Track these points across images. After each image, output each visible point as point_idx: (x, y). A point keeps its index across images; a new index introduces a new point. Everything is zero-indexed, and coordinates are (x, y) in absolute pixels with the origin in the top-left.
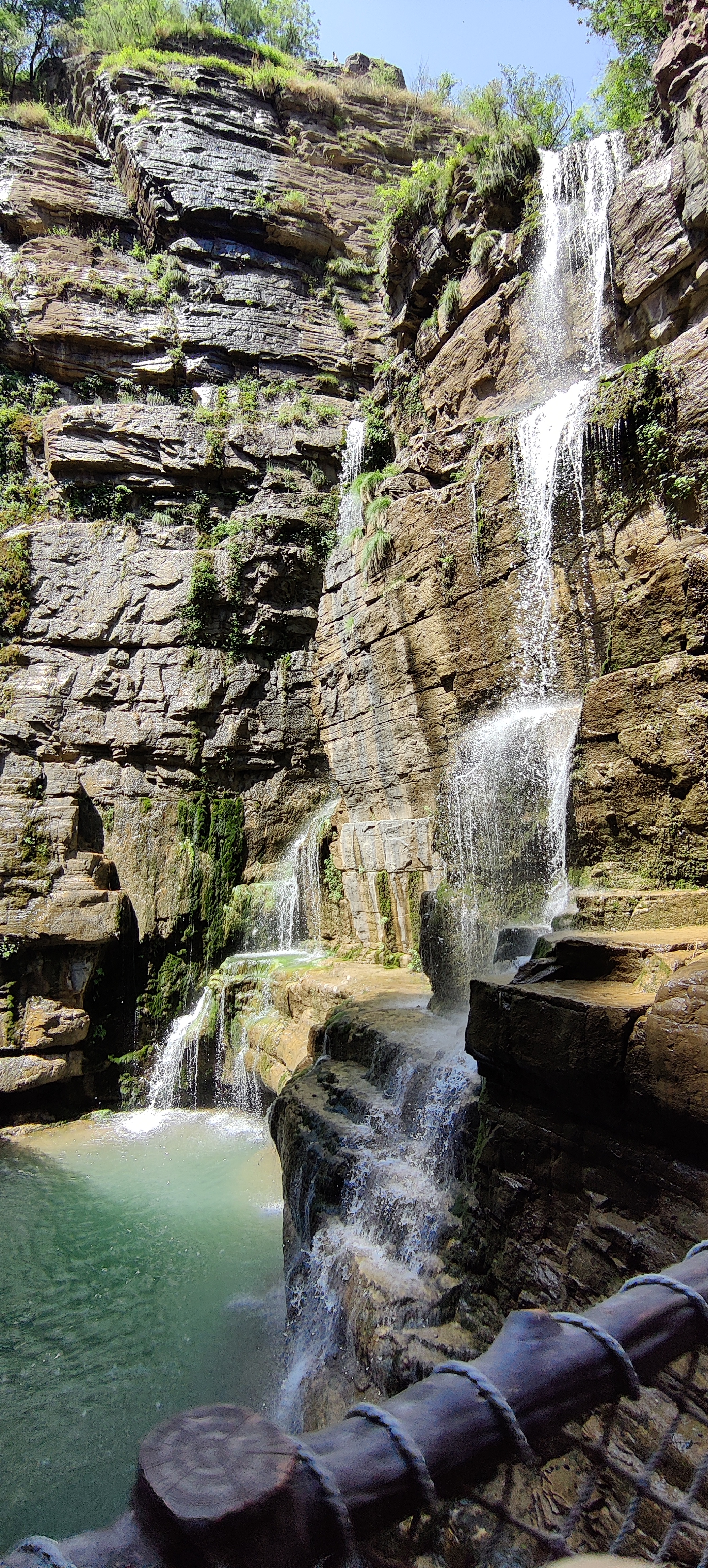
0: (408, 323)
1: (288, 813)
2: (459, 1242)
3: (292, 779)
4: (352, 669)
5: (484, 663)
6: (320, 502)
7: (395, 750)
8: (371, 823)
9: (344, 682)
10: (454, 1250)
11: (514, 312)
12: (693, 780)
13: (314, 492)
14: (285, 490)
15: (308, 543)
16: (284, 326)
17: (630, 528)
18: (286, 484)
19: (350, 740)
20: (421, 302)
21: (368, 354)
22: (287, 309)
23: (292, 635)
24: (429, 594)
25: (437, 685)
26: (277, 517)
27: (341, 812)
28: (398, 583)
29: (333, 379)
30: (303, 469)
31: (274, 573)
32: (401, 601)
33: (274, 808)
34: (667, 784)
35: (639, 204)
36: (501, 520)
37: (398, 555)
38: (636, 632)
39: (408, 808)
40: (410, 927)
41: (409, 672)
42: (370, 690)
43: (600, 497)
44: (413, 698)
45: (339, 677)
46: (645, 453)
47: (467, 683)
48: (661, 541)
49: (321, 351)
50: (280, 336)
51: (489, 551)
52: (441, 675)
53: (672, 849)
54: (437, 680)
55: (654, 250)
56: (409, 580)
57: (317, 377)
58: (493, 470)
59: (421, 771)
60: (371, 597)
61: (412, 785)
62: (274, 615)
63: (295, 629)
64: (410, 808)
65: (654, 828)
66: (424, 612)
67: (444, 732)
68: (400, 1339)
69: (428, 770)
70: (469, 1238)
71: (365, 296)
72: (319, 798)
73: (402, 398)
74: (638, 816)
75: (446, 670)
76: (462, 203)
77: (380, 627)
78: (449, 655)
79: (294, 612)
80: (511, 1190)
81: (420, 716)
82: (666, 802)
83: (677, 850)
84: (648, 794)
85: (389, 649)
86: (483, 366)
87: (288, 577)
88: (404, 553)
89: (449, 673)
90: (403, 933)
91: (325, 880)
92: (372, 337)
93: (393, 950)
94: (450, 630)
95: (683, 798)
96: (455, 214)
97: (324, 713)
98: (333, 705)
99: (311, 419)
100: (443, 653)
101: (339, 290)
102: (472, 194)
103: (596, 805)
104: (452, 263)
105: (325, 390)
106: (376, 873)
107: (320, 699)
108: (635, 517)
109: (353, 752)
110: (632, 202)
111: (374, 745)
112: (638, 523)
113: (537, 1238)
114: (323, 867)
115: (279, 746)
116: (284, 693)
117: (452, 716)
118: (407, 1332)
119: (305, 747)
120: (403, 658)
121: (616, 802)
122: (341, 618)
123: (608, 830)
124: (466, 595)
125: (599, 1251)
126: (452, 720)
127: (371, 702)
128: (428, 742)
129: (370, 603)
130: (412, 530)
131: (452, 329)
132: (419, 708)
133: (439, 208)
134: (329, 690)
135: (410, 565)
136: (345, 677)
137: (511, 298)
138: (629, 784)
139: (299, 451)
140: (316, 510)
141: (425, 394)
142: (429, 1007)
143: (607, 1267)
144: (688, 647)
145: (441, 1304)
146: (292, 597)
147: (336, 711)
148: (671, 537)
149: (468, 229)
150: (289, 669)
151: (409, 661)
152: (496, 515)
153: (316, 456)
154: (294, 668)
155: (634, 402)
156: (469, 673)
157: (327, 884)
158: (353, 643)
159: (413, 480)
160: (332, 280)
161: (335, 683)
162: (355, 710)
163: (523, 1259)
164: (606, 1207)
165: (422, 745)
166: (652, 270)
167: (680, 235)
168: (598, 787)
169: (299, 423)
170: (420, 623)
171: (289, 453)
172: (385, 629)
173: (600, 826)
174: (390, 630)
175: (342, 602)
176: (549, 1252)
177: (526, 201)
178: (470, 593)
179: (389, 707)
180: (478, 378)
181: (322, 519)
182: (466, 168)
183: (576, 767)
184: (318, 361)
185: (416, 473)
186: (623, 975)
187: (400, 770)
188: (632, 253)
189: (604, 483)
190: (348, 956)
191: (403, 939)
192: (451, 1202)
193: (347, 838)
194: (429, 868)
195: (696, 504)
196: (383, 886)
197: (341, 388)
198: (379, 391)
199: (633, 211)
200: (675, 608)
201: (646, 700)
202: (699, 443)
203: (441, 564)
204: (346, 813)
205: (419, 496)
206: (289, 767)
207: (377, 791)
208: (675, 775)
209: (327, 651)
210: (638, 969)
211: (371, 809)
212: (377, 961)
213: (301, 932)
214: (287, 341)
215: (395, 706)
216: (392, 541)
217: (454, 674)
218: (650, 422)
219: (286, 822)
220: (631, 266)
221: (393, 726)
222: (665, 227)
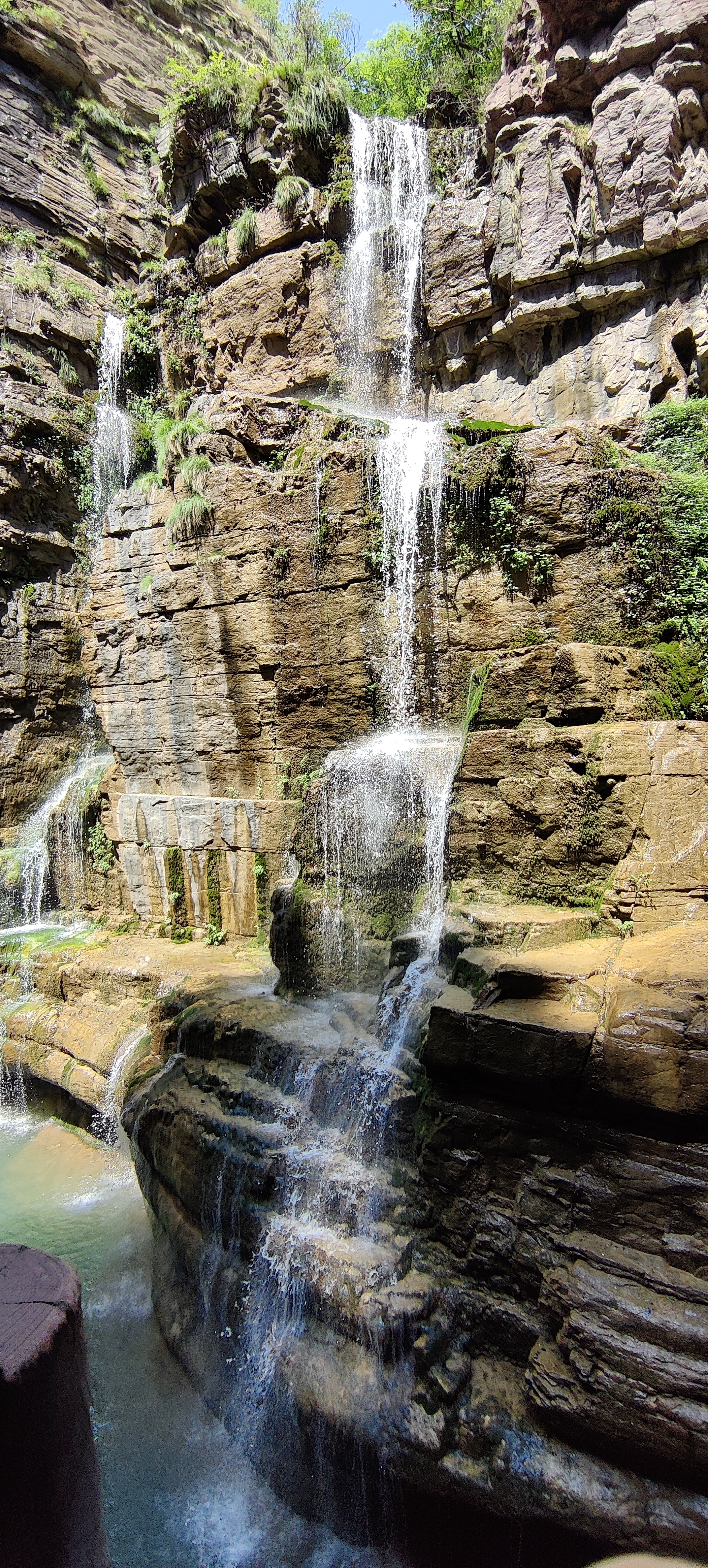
0: (189, 229)
1: (31, 770)
2: (404, 1208)
3: (36, 732)
4: (146, 632)
5: (313, 663)
6: (72, 407)
7: (195, 726)
8: (163, 797)
9: (131, 643)
10: (401, 1215)
11: (316, 279)
12: (556, 827)
13: (64, 393)
14: (26, 378)
15: (58, 454)
16: (21, 158)
17: (471, 579)
18: (28, 371)
19: (135, 706)
20: (206, 211)
21: (125, 235)
22: (24, 138)
23: (34, 562)
24: (255, 578)
25: (255, 671)
26: (19, 413)
27: (115, 780)
28: (218, 557)
29: (83, 252)
30: (49, 357)
31: (14, 483)
32: (219, 577)
33: (14, 765)
34: (533, 827)
35: (453, 235)
36: (346, 532)
37: (218, 527)
38: (506, 694)
39: (206, 785)
40: (206, 903)
41: (221, 652)
42: (167, 658)
43: (449, 545)
44: (224, 678)
45: (124, 636)
46: (495, 522)
47: (291, 677)
48: (497, 599)
49: (68, 208)
50: (14, 169)
51: (330, 557)
52: (262, 663)
53: (530, 875)
54: (255, 666)
55: (460, 288)
56: (231, 558)
57: (62, 240)
58: (341, 479)
59: (227, 752)
60: (179, 561)
61: (214, 763)
62: (14, 535)
63: (39, 556)
64: (208, 785)
65: (517, 858)
66: (246, 595)
67: (259, 719)
68: (382, 1299)
69: (236, 752)
70: (414, 1202)
71: (122, 159)
72: (67, 755)
73: (177, 312)
74: (505, 847)
75: (268, 660)
76: (269, 129)
77: (189, 597)
78: (274, 646)
79: (38, 535)
80: (463, 1163)
81: (229, 697)
82: (531, 840)
83: (534, 876)
84: (515, 832)
85: (198, 623)
86: (277, 320)
87: (32, 491)
88: (227, 528)
89: (271, 663)
90: (197, 909)
91: (89, 849)
92: (130, 214)
93: (184, 924)
94: (277, 622)
95: (545, 838)
96: (259, 137)
97: (99, 670)
98: (114, 665)
99: (56, 293)
100: (266, 642)
101: (90, 139)
102: (280, 125)
103: (470, 834)
104: (249, 188)
105: (71, 259)
106: (165, 848)
107: (96, 655)
108: (477, 571)
109: (137, 719)
110: (448, 230)
111: (168, 717)
112: (478, 577)
113: (483, 1193)
114: (87, 835)
115: (20, 693)
116: (26, 630)
117: (271, 705)
118: (385, 1291)
119: (51, 697)
120: (217, 636)
121: (489, 833)
122: (129, 570)
123: (477, 855)
124: (299, 592)
125: (549, 1196)
126: (269, 709)
127: (168, 672)
128: (238, 724)
129: (176, 568)
130: (239, 507)
131: (242, 264)
132: (230, 690)
133: (243, 119)
134: (108, 647)
135: (232, 542)
136: (133, 638)
137: (315, 262)
138: (501, 823)
139: (44, 332)
140: (67, 416)
141: (204, 321)
142: (276, 993)
143: (554, 1205)
144: (547, 716)
145: (401, 1261)
146: (35, 516)
147: (117, 671)
148: (505, 597)
149: (272, 161)
150: (33, 603)
151: (223, 640)
152: (341, 525)
153: (66, 346)
154: (39, 603)
155: (492, 475)
156: (295, 668)
157: (91, 853)
158: (150, 605)
159: (230, 444)
160: (82, 123)
161: (119, 641)
162: (143, 676)
163: (474, 1211)
164: (549, 1165)
165: (230, 725)
166: (456, 306)
167: (484, 285)
168: (474, 822)
169: (44, 296)
170: (240, 606)
171: (31, 332)
172: (196, 601)
173: (470, 852)
174: (203, 603)
175: (132, 552)
176: (493, 1201)
177: (336, 162)
178: (303, 591)
179: (192, 681)
180: (270, 330)
181: (75, 429)
182: (277, 93)
183: (453, 801)
184: (62, 218)
185: (233, 437)
186: (552, 995)
187: (200, 747)
188: (440, 281)
189: (454, 535)
190: (124, 929)
191: (197, 913)
192: (390, 1178)
193: (127, 810)
194: (235, 849)
195: (528, 578)
196: (174, 862)
197: (91, 265)
198: (145, 292)
199: (446, 240)
200: (541, 684)
201: (522, 758)
202: (539, 528)
203: (272, 553)
204: (121, 781)
205: (250, 473)
206: (31, 717)
207: (169, 764)
208: (543, 822)
209: (105, 602)
210: (564, 992)
211: (157, 781)
212: (162, 934)
213: (51, 902)
214: (22, 179)
215: (200, 681)
216: (213, 511)
217: (276, 667)
218: (502, 496)
219: (28, 781)
220: (437, 293)
221: (194, 702)
222: (472, 271)
